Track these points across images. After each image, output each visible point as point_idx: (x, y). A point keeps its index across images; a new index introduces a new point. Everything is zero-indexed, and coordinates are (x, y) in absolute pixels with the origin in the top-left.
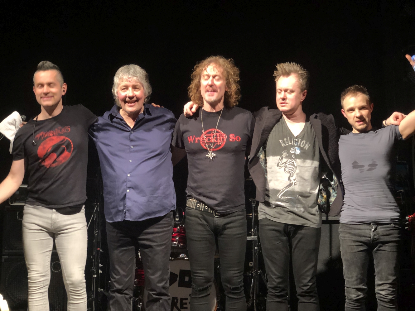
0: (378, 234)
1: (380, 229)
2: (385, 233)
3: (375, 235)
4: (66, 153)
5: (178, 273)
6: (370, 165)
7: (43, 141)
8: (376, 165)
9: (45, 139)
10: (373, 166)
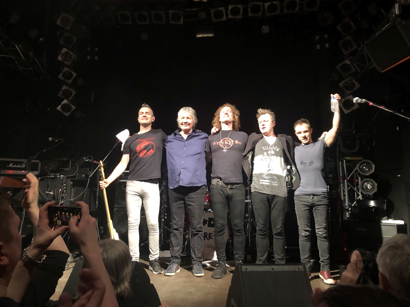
0: (314, 201)
1: (316, 198)
2: (318, 200)
3: (312, 201)
4: (151, 150)
5: (207, 219)
6: (310, 163)
7: (140, 143)
8: (313, 162)
9: (141, 142)
10: (312, 163)
